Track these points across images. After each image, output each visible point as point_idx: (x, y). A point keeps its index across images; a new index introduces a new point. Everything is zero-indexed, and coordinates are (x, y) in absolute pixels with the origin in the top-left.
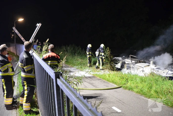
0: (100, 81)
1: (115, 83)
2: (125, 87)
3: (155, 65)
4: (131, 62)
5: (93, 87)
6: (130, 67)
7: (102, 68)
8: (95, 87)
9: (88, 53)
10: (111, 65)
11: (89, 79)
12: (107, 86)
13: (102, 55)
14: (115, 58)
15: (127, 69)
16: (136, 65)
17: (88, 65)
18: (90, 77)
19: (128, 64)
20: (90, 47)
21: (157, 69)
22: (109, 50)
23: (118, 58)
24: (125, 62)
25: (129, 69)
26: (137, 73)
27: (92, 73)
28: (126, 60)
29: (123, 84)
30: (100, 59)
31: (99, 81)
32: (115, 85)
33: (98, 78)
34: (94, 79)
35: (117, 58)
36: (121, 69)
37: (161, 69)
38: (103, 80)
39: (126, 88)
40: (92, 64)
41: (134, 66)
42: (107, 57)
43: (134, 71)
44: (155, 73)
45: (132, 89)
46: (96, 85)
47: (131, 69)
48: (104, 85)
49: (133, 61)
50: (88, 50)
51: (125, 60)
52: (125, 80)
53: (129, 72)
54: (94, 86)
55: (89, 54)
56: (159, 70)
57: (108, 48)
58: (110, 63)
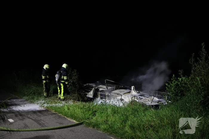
0: (54, 116)
1: (75, 118)
2: (88, 123)
3: (138, 92)
4: (106, 89)
5: (38, 125)
6: (105, 96)
7: (63, 97)
8: (40, 126)
9: (43, 77)
10: (80, 94)
11: (38, 114)
12: (61, 124)
13: (64, 78)
14: (87, 84)
15: (101, 98)
16: (113, 92)
17: (45, 94)
18: (40, 112)
19: (102, 91)
20: (46, 68)
21: (140, 96)
22: (77, 73)
23: (92, 84)
24: (99, 88)
25: (104, 98)
26: (114, 103)
27: (46, 105)
28: (101, 86)
29: (86, 119)
30: (62, 85)
31: (52, 116)
32: (75, 121)
33: (53, 112)
34: (46, 113)
35: (90, 84)
36: (94, 99)
37: (145, 95)
38: (58, 115)
39: (89, 125)
40: (52, 93)
41: (110, 94)
42: (73, 83)
43: (109, 101)
44: (137, 101)
45: (97, 125)
46: (44, 122)
47: (107, 98)
48: (57, 121)
49: (109, 88)
50: (43, 72)
51: (98, 86)
52: (90, 112)
53: (103, 102)
54: (40, 124)
55: (45, 79)
56: (143, 97)
57: (75, 70)
58: (77, 91)
